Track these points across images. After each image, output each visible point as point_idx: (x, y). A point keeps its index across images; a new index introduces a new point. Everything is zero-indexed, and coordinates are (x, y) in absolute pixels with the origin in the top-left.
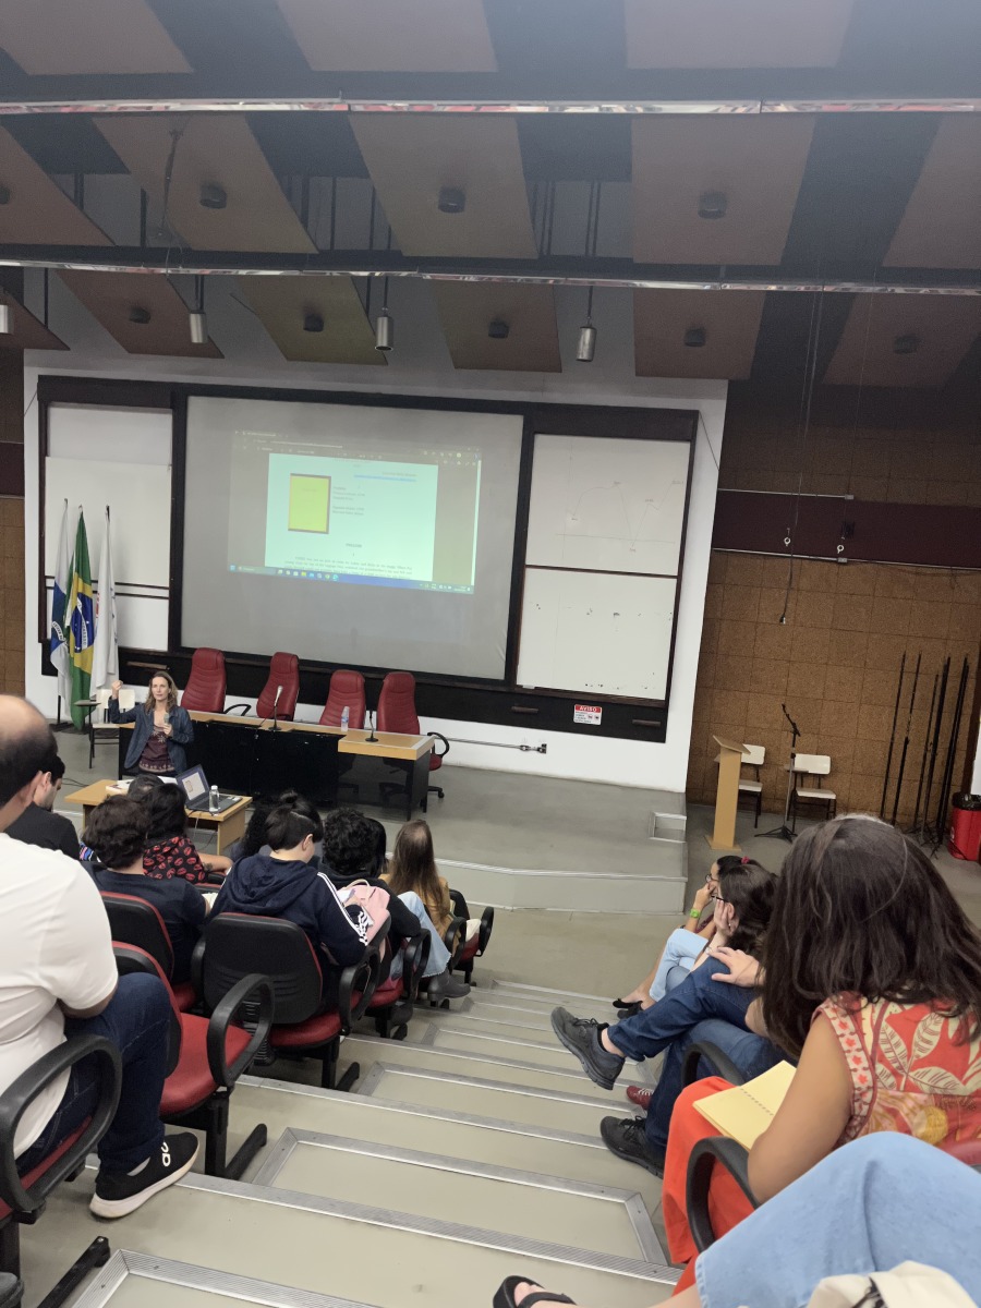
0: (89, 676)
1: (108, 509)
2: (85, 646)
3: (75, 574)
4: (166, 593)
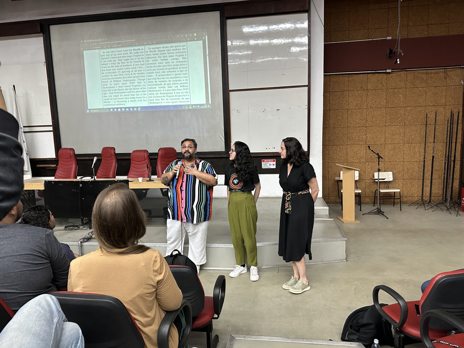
4: (51, 129)
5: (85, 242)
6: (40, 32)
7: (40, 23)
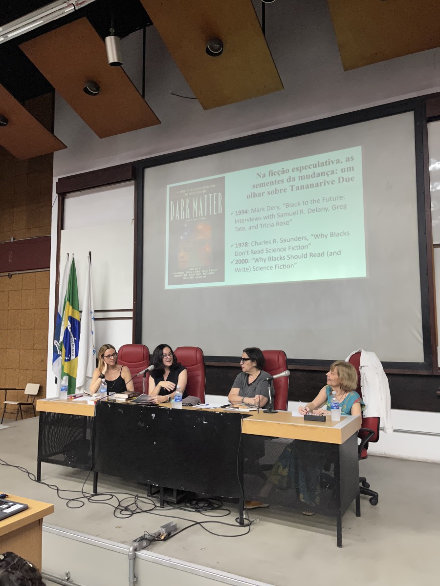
0: (75, 379)
1: (90, 253)
2: (73, 357)
3: (68, 303)
4: (131, 314)
5: (144, 548)
6: (131, 177)
7: (133, 167)
